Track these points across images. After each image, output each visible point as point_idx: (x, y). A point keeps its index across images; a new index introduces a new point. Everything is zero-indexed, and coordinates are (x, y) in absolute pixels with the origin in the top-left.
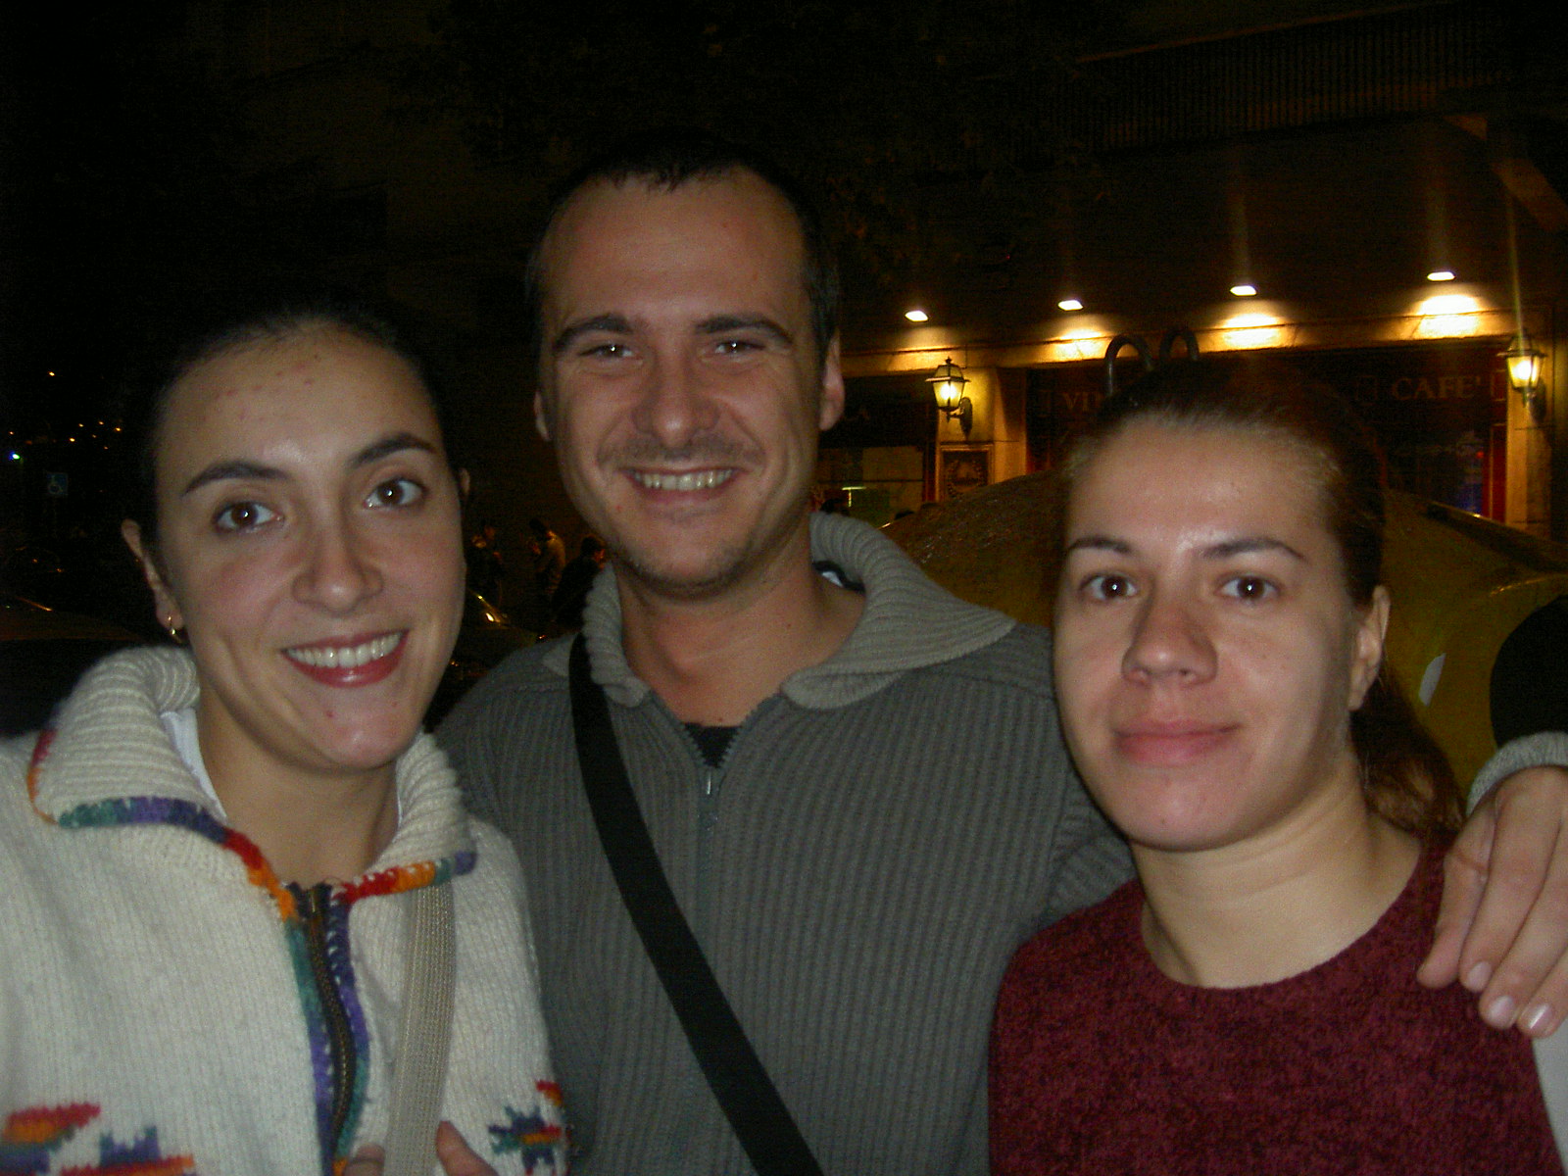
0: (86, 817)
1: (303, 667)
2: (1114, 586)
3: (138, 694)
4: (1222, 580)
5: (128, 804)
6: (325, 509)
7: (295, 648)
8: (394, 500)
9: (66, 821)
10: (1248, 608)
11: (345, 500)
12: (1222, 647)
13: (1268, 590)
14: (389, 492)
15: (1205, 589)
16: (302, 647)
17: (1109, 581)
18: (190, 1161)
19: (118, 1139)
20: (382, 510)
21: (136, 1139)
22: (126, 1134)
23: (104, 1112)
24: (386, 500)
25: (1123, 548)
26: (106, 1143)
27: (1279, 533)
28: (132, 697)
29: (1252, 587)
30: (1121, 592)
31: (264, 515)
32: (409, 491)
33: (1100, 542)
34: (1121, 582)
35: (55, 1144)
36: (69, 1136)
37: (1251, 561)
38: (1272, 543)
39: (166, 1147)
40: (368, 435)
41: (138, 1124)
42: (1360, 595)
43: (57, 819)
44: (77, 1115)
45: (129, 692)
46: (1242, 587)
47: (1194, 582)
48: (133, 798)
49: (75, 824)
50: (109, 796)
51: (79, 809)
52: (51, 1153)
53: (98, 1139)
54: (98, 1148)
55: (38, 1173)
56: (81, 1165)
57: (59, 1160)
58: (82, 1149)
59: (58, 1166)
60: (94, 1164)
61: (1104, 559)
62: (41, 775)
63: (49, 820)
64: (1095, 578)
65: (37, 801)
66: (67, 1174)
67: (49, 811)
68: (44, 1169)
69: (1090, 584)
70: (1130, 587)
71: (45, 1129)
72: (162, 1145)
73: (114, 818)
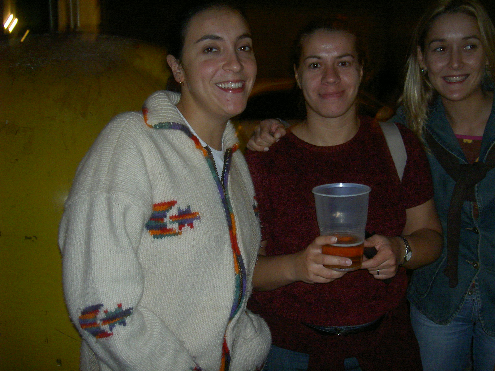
0: (161, 126)
1: (221, 88)
2: (315, 66)
4: (339, 63)
5: (172, 124)
6: (231, 48)
7: (219, 83)
8: (244, 50)
9: (155, 127)
10: (343, 67)
11: (235, 49)
12: (341, 76)
13: (347, 64)
15: (336, 64)
16: (221, 83)
17: (314, 65)
18: (198, 213)
19: (181, 209)
21: (185, 208)
22: (183, 208)
23: (178, 202)
25: (319, 58)
26: (179, 210)
27: (349, 52)
29: (344, 64)
30: (317, 67)
31: (215, 50)
32: (247, 48)
33: (314, 57)
34: (317, 65)
35: (168, 211)
36: (171, 209)
37: (345, 59)
38: (348, 55)
39: (193, 210)
41: (186, 205)
42: (360, 63)
43: (153, 126)
44: (171, 204)
46: (342, 64)
47: (334, 63)
48: (173, 122)
49: (158, 127)
50: (167, 121)
51: (159, 123)
52: (167, 213)
53: (177, 209)
54: (177, 211)
55: (164, 218)
56: (174, 215)
57: (169, 214)
58: (174, 212)
59: (169, 216)
60: (177, 215)
61: (314, 60)
62: (148, 116)
63: (151, 127)
64: (312, 64)
65: (148, 122)
66: (171, 218)
67: (151, 124)
68: (166, 217)
69: (310, 65)
70: (319, 66)
71: (165, 207)
72: (191, 209)
73: (168, 126)
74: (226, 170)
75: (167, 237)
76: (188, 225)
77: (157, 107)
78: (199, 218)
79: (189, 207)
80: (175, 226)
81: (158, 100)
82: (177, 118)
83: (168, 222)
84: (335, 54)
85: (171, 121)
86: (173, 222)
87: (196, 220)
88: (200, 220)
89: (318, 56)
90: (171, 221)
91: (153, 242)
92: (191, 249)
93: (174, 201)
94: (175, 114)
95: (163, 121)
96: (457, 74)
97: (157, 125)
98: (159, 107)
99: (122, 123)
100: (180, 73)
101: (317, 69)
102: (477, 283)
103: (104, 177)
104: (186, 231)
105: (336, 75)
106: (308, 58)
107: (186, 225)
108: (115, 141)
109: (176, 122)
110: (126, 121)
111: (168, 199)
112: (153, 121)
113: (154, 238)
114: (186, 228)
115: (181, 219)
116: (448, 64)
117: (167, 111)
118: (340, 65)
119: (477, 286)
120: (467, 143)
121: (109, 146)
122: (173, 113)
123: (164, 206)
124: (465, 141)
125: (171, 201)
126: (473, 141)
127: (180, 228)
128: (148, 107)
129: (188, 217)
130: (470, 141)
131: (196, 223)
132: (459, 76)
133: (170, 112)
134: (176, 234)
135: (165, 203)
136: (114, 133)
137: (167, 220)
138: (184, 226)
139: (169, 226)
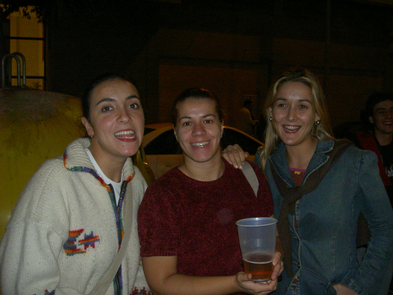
0: (76, 169)
2: (187, 124)
3: (83, 150)
4: (204, 121)
5: (83, 168)
6: (122, 106)
8: (133, 107)
9: (71, 170)
10: (208, 124)
11: (125, 106)
12: (206, 130)
13: (210, 121)
14: (132, 106)
15: (202, 122)
18: (98, 237)
19: (87, 234)
20: (131, 109)
21: (90, 234)
22: (88, 233)
23: (84, 230)
24: (131, 107)
25: (190, 118)
26: (85, 235)
27: (211, 113)
28: (82, 150)
29: (208, 122)
31: (111, 109)
32: (135, 106)
33: (186, 117)
34: (189, 123)
36: (80, 235)
37: (208, 118)
38: (211, 115)
39: (94, 235)
40: (129, 95)
41: (90, 231)
42: (221, 121)
43: (70, 169)
44: (81, 231)
45: (81, 149)
47: (200, 122)
48: (84, 167)
49: (73, 170)
50: (80, 166)
51: (74, 167)
52: (77, 238)
53: (84, 235)
54: (84, 236)
55: (74, 242)
56: (82, 239)
57: (78, 239)
58: (82, 237)
59: (78, 240)
60: (84, 239)
61: (186, 120)
62: (66, 161)
63: (68, 169)
64: (185, 123)
65: (66, 165)
66: (79, 241)
67: (68, 167)
68: (76, 241)
69: (184, 124)
70: (190, 124)
71: (76, 234)
72: (94, 234)
73: (81, 170)
74: (121, 198)
75: (76, 254)
76: (91, 246)
77: (74, 154)
78: (98, 240)
79: (92, 232)
80: (82, 247)
81: (75, 149)
82: (88, 164)
83: (77, 245)
84: (201, 115)
85: (83, 166)
86: (81, 244)
87: (96, 242)
88: (100, 242)
89: (189, 116)
90: (79, 243)
91: (67, 258)
92: (92, 263)
93: (82, 229)
94: (87, 161)
95: (77, 166)
96: (292, 125)
97: (73, 168)
98: (75, 155)
99: (49, 169)
100: (90, 129)
101: (189, 126)
102: (298, 279)
103: (35, 209)
104: (89, 250)
105: (203, 129)
106: (182, 118)
107: (90, 246)
108: (44, 183)
109: (87, 167)
110: (52, 168)
111: (78, 228)
112: (70, 165)
113: (68, 256)
114: (90, 248)
115: (87, 242)
116: (286, 117)
117: (81, 158)
118: (205, 122)
119: (298, 281)
120: (297, 174)
121: (39, 187)
122: (85, 160)
123: (74, 233)
124: (296, 172)
125: (80, 230)
126: (301, 173)
127: (85, 248)
128: (68, 154)
129: (91, 240)
130: (299, 173)
131: (96, 244)
132: (294, 126)
133: (83, 159)
134: (82, 252)
135: (76, 231)
136: (43, 177)
137: (76, 243)
138: (88, 247)
139: (78, 247)
